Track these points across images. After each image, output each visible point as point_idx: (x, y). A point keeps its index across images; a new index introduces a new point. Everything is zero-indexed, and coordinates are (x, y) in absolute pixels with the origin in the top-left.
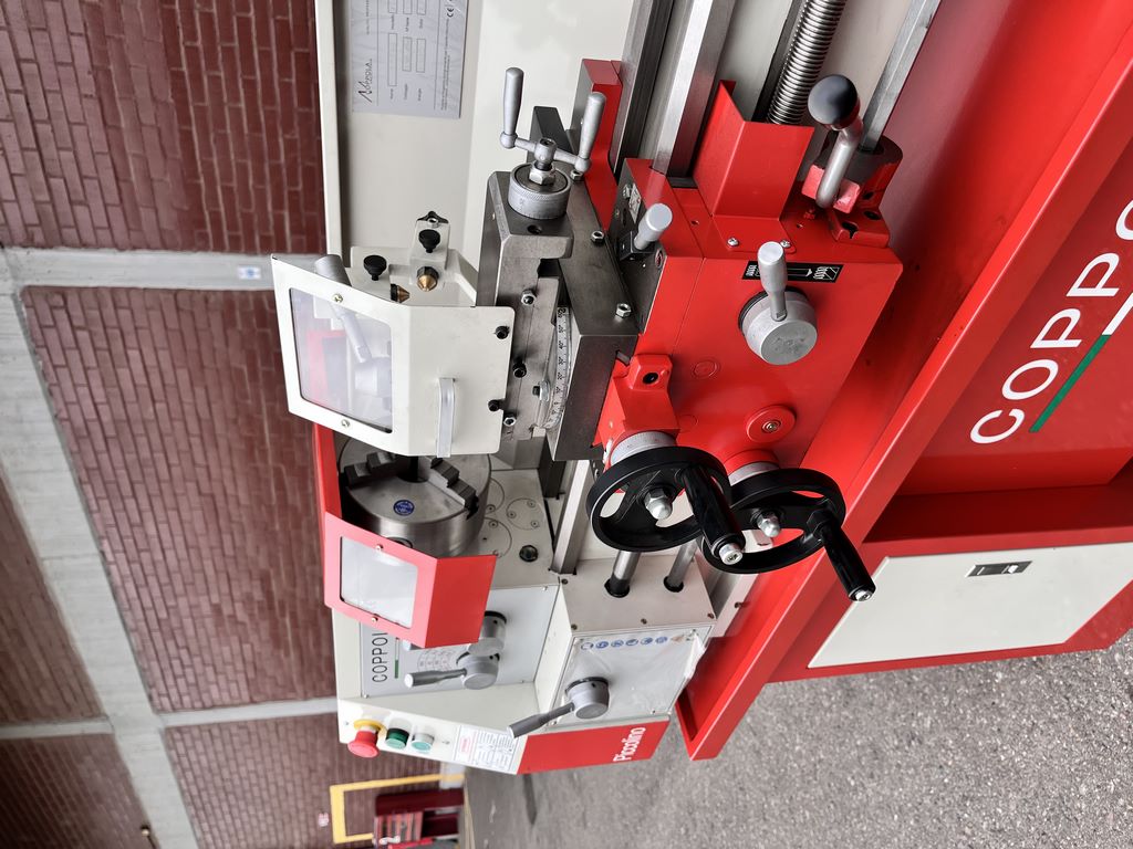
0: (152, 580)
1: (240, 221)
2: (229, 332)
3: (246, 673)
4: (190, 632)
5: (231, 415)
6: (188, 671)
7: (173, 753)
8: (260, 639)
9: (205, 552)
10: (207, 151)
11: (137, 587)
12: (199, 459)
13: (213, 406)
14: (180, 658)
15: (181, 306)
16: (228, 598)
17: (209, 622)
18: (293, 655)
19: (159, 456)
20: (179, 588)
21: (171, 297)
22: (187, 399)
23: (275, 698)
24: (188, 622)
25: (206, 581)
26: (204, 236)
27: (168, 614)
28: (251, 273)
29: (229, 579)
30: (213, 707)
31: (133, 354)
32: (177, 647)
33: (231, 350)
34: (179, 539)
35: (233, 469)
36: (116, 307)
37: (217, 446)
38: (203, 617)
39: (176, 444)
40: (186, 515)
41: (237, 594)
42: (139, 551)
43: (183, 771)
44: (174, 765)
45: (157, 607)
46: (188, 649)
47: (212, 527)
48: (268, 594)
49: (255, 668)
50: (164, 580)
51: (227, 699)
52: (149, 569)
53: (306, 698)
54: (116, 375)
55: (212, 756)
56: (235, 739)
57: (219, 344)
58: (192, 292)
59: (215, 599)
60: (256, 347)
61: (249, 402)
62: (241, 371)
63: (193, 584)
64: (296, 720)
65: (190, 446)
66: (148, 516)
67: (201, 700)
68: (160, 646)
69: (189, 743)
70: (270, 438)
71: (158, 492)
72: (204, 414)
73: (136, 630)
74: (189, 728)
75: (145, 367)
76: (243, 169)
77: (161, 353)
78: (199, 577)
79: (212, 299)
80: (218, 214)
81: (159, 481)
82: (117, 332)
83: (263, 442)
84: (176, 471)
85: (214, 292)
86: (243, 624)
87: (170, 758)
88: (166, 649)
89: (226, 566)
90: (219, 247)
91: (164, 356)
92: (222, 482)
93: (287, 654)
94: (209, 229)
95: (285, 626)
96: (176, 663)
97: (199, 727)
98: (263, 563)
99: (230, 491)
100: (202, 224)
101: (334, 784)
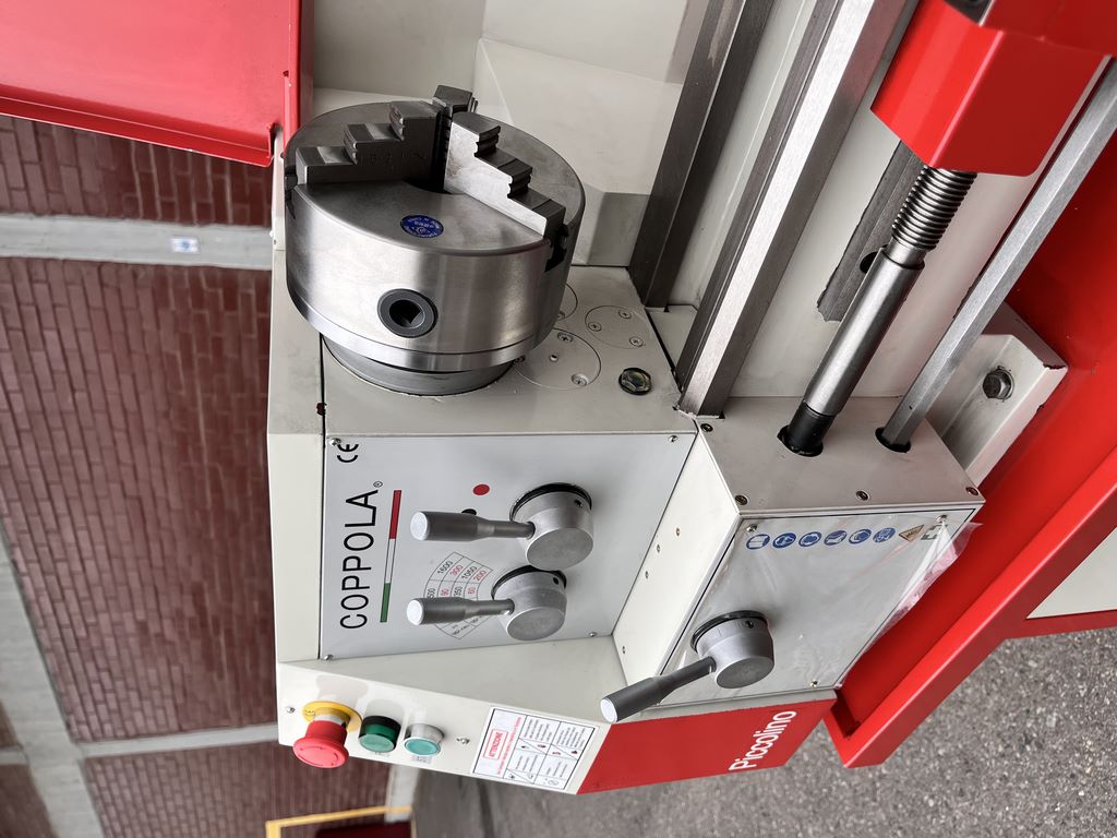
0: (69, 594)
1: (174, 185)
2: (161, 312)
3: (174, 698)
4: (112, 652)
5: (162, 407)
6: (110, 696)
7: (94, 786)
8: (190, 660)
9: (130, 563)
11: (52, 602)
12: (125, 456)
13: (141, 397)
14: (100, 681)
15: (106, 280)
16: (156, 614)
17: (133, 641)
18: (227, 676)
19: (79, 453)
20: (100, 602)
21: (95, 270)
22: (112, 387)
23: (206, 726)
24: (110, 641)
25: (131, 595)
26: (133, 201)
27: (88, 632)
28: (186, 245)
29: (157, 593)
30: (138, 736)
31: (51, 335)
32: (98, 669)
33: (162, 333)
34: (101, 548)
35: (163, 468)
36: (31, 280)
37: (145, 442)
38: (127, 636)
39: (98, 439)
40: (108, 521)
41: (165, 610)
42: (55, 562)
43: (106, 805)
44: (95, 799)
45: (75, 623)
46: (109, 671)
47: (139, 534)
48: (201, 609)
49: (185, 695)
50: (83, 593)
51: (152, 727)
52: (66, 582)
53: (240, 725)
54: (31, 359)
55: (136, 790)
56: (162, 771)
57: (149, 326)
58: (119, 266)
59: (141, 616)
60: (192, 330)
61: (183, 393)
62: (174, 357)
63: (116, 598)
64: (229, 750)
65: (115, 442)
66: (65, 521)
67: (124, 728)
68: (79, 668)
69: (111, 775)
70: (207, 434)
71: (76, 494)
72: (131, 406)
73: (53, 650)
74: (112, 759)
75: (63, 351)
77: (82, 335)
78: (123, 590)
79: (142, 275)
80: (149, 176)
81: (78, 482)
82: (33, 309)
83: (197, 439)
84: (97, 470)
85: (144, 266)
86: (172, 643)
87: (91, 792)
88: (86, 671)
89: (153, 578)
90: (150, 215)
91: (85, 338)
92: (151, 484)
93: (221, 676)
94: (139, 194)
95: (218, 644)
96: (96, 687)
97: (122, 758)
98: (196, 575)
99: (160, 493)
100: (131, 187)
101: (271, 819)
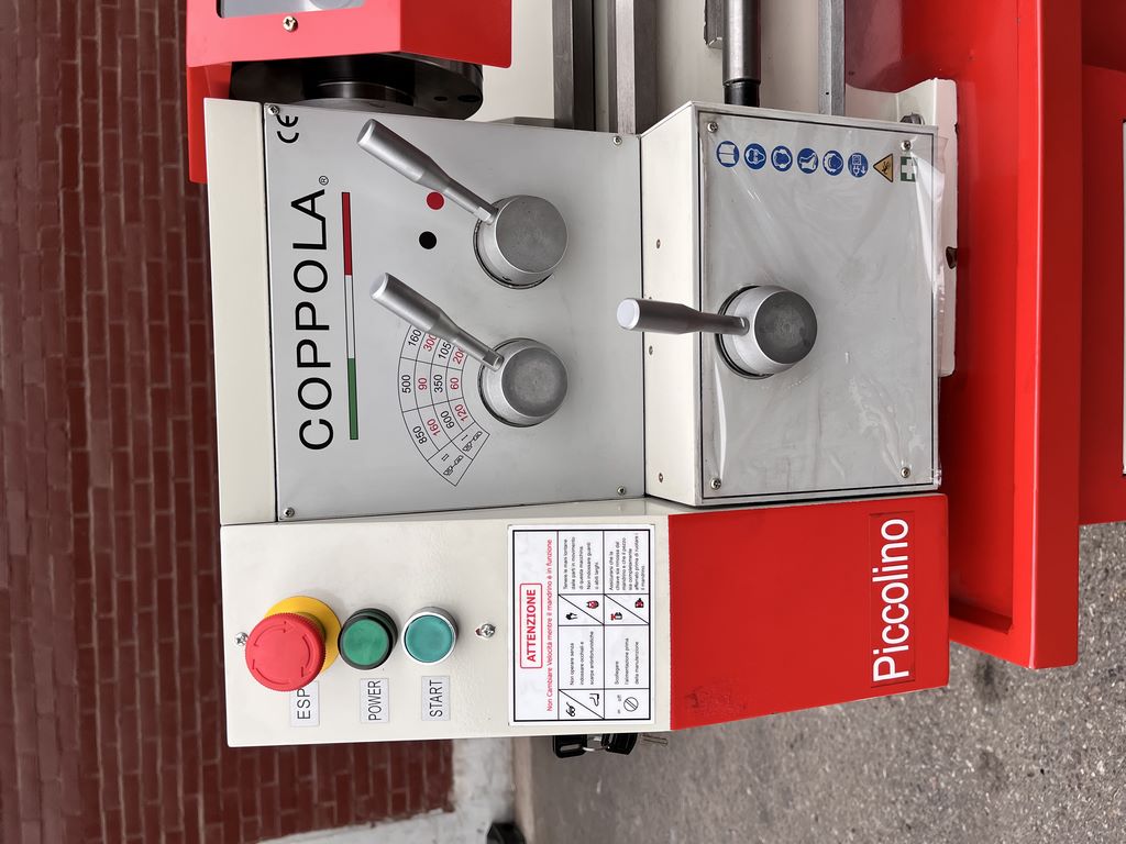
10: (110, 735)
76: (151, 750)
80: (117, 813)
100: (96, 831)
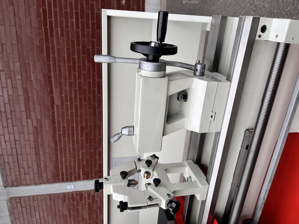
1: (69, 174)
2: (64, 204)
15: (51, 198)
21: (49, 196)
26: (59, 179)
28: (71, 187)
31: (37, 213)
33: (64, 209)
36: (33, 200)
54: (32, 220)
57: (61, 208)
58: (55, 194)
60: (71, 207)
75: (40, 217)
77: (44, 212)
79: (60, 195)
82: (33, 208)
90: (63, 181)
94: (60, 177)
